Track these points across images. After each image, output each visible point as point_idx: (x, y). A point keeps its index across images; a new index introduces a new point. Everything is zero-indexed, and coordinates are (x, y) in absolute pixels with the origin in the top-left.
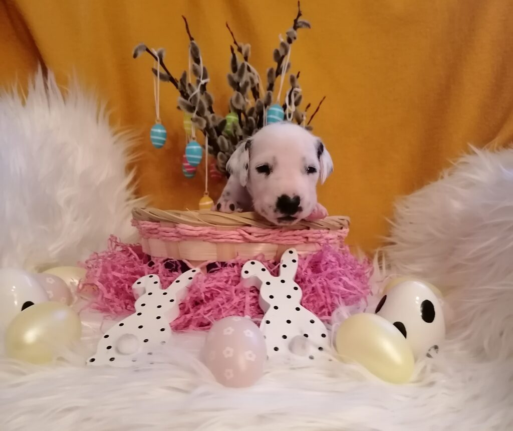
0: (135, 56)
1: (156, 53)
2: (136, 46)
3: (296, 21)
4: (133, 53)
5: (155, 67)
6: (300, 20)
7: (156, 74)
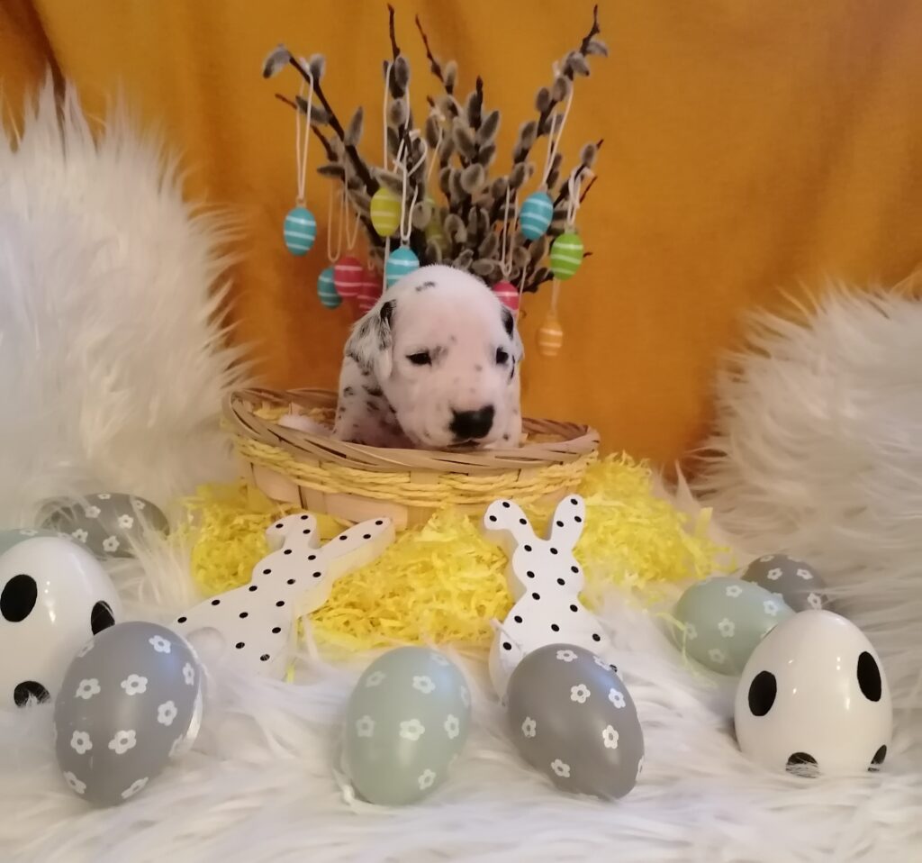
0: (267, 73)
1: (307, 67)
2: (270, 55)
3: (586, 41)
4: (263, 67)
7: (306, 111)
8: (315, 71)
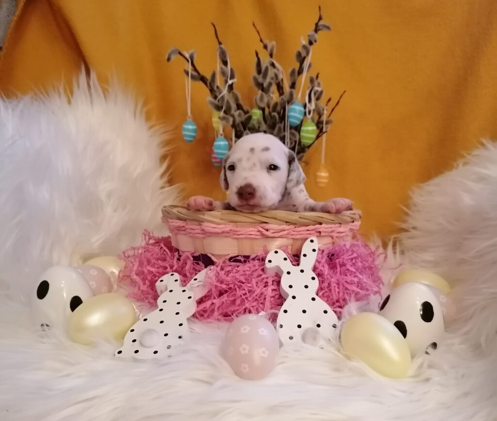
0: (169, 59)
1: (187, 56)
2: (169, 51)
3: (317, 25)
4: (167, 57)
5: (186, 69)
6: (321, 23)
7: (188, 75)
8: (192, 57)
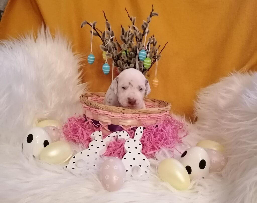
0: (82, 27)
1: (92, 24)
2: (82, 23)
5: (91, 30)
6: (153, 12)
7: (92, 33)
8: (94, 25)
